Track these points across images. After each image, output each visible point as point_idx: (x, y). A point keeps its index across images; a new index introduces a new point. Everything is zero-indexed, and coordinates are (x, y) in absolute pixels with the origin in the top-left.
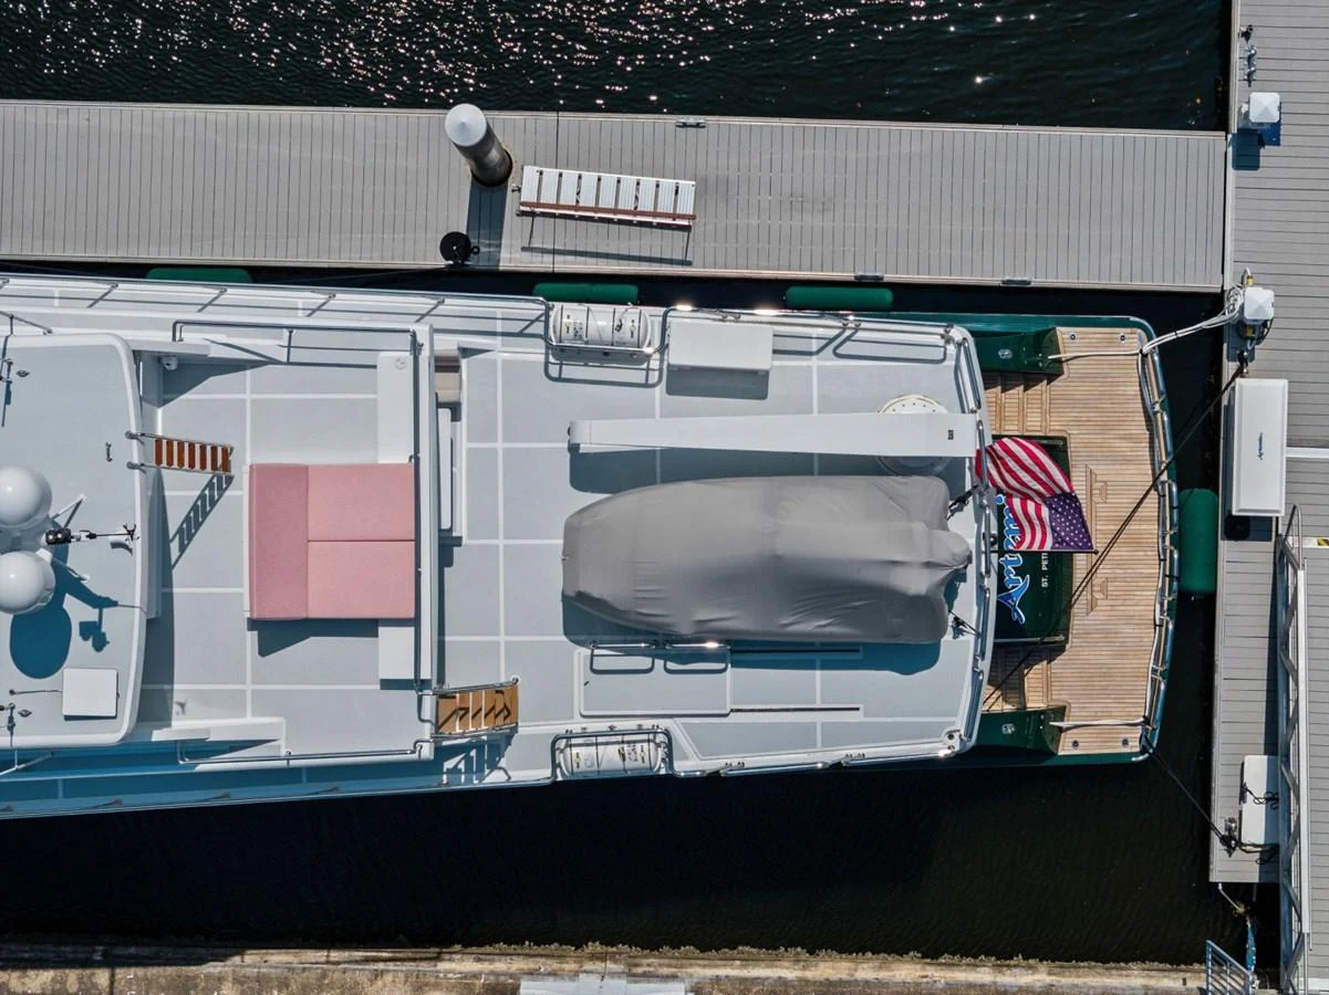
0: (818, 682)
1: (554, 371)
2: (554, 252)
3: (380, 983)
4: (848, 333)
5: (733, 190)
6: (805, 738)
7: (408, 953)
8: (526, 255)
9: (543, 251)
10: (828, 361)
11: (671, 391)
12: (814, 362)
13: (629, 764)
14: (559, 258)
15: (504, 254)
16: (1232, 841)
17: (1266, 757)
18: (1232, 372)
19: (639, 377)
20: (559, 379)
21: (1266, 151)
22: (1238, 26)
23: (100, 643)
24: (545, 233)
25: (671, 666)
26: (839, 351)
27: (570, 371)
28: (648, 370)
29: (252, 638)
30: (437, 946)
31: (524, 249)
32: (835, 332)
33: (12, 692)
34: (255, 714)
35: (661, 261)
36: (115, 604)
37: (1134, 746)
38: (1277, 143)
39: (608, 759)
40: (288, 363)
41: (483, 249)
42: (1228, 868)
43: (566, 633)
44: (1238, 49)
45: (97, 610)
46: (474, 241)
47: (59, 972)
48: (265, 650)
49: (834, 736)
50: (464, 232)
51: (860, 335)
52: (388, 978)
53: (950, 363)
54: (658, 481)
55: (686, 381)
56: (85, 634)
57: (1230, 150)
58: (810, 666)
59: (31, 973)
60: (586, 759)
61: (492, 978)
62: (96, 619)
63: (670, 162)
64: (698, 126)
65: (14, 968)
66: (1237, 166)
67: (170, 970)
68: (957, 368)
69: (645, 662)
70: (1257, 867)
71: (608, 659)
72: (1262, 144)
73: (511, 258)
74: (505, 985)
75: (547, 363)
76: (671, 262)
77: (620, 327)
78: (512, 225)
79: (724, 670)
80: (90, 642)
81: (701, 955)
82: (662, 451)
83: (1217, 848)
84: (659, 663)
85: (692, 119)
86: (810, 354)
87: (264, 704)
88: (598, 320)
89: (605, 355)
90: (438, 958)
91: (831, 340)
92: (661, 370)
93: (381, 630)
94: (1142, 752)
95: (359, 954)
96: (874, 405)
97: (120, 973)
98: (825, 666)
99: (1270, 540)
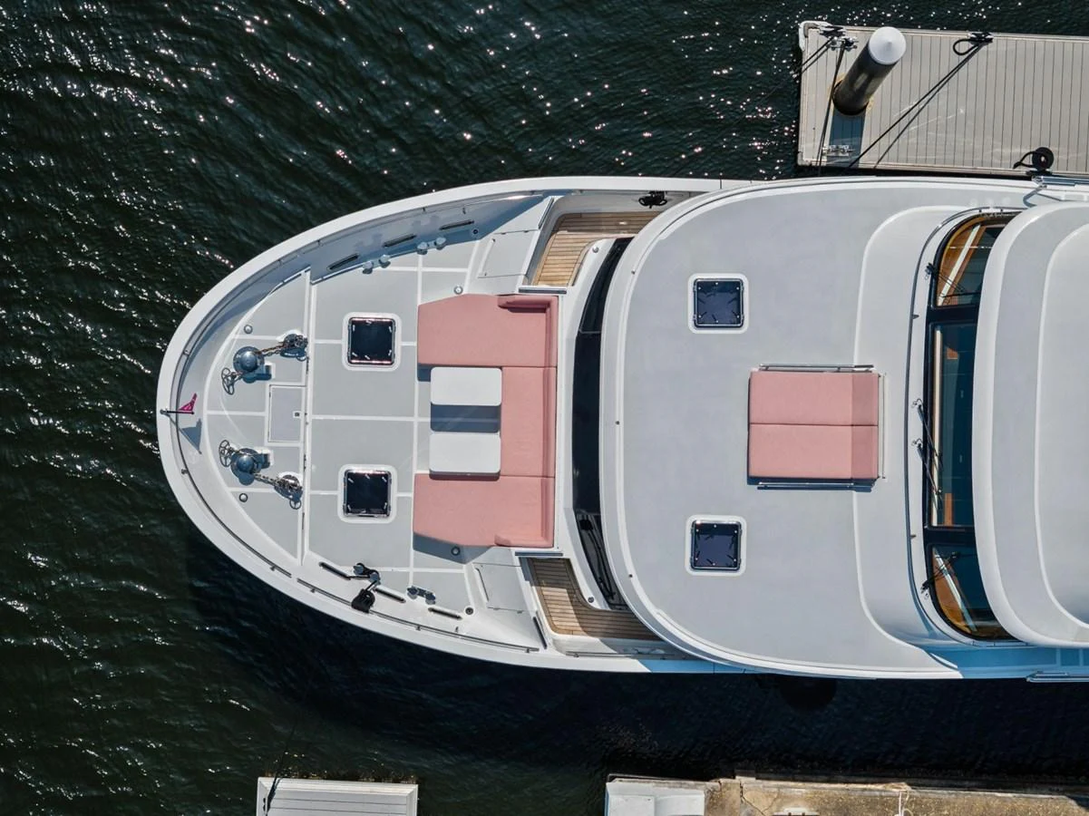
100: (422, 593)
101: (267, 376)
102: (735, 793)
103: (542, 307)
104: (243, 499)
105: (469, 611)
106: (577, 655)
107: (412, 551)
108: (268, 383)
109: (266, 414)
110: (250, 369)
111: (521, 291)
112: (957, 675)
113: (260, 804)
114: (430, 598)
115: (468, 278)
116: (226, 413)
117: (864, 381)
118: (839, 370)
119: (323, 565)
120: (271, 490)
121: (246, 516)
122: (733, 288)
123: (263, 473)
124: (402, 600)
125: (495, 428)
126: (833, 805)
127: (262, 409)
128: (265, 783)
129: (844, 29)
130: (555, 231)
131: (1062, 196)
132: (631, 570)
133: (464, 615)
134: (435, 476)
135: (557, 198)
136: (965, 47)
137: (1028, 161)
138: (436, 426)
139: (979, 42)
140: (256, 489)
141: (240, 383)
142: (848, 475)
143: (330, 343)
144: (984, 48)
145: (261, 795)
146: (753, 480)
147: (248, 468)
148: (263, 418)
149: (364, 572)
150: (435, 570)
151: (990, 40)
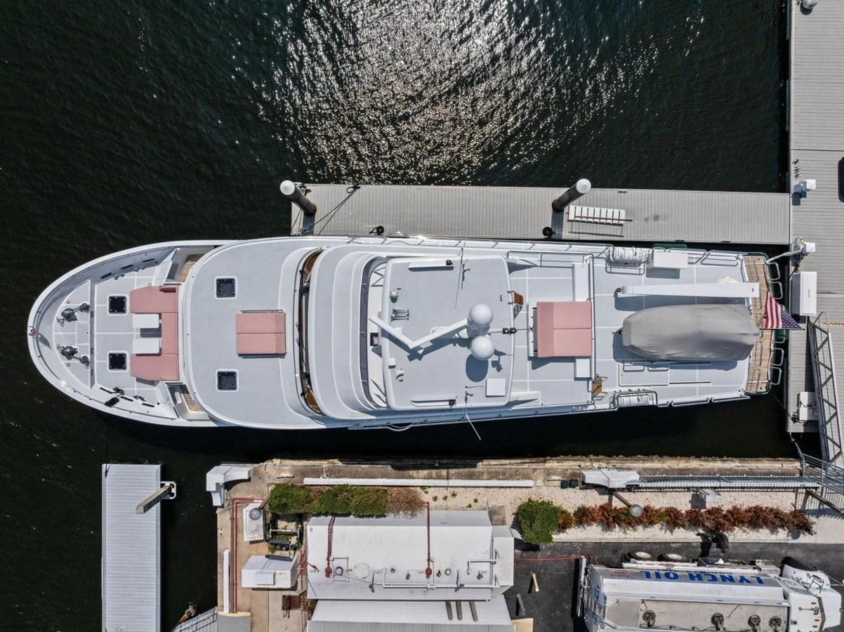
0: (697, 374)
1: (609, 270)
2: (579, 233)
3: (535, 473)
4: (705, 256)
5: (636, 213)
6: (693, 392)
7: (534, 460)
8: (570, 234)
9: (576, 233)
10: (699, 266)
11: (648, 276)
12: (694, 266)
13: (640, 402)
14: (581, 235)
15: (563, 234)
16: (795, 419)
17: (807, 393)
18: (793, 270)
19: (637, 272)
20: (611, 273)
21: (802, 199)
22: (793, 159)
23: (499, 368)
24: (576, 227)
25: (650, 369)
26: (703, 262)
27: (614, 270)
28: (640, 269)
29: (529, 363)
30: (542, 457)
31: (570, 232)
32: (700, 256)
33: (466, 387)
34: (531, 390)
35: (614, 236)
36: (505, 354)
37: (764, 390)
38: (805, 197)
39: (633, 401)
40: (541, 266)
41: (557, 232)
42: (793, 428)
43: (614, 358)
44: (793, 167)
45: (498, 357)
46: (553, 230)
47: (430, 471)
48: (534, 368)
49: (702, 392)
50: (550, 227)
51: (709, 257)
52: (538, 471)
53: (739, 266)
54: (644, 307)
55: (654, 273)
56: (493, 366)
57: (791, 199)
58: (695, 368)
59: (420, 471)
60: (625, 401)
61: (572, 471)
62: (497, 359)
63: (616, 203)
64: (625, 192)
65: (415, 469)
66: (794, 204)
67: (466, 470)
68: (742, 268)
69: (641, 368)
70: (803, 428)
71: (629, 367)
72: (801, 197)
73: (565, 235)
74: (577, 473)
75: (606, 267)
76: (617, 236)
77: (636, 254)
78: (566, 225)
79: (667, 370)
80: (495, 368)
81: (625, 458)
82: (646, 297)
83: (790, 422)
84: (646, 368)
85: (623, 190)
86: (693, 263)
87: (533, 387)
88: (628, 252)
89: (626, 263)
90: (545, 462)
91: (700, 259)
92: (644, 269)
93: (577, 360)
94: (767, 391)
95: (519, 461)
96: (714, 280)
97: (450, 471)
98: (700, 368)
99: (805, 323)
100: (140, 398)
101: (76, 319)
102: (263, 469)
103: (173, 290)
104: (68, 365)
105: (158, 404)
106: (191, 420)
107: (136, 382)
108: (76, 322)
109: (76, 333)
110: (69, 316)
111: (165, 284)
112: (324, 427)
113: (103, 474)
114: (142, 399)
115: (153, 280)
116: (61, 333)
117: (279, 315)
118: (272, 311)
119: (101, 388)
120: (79, 362)
121: (69, 371)
122: (231, 281)
123: (75, 355)
124: (132, 400)
125: (160, 336)
126: (299, 473)
127: (74, 332)
128: (104, 465)
129: (306, 185)
130: (186, 261)
131: (363, 242)
132: (195, 391)
133: (156, 405)
134: (138, 355)
135: (178, 249)
136: (351, 190)
137: (375, 231)
138: (142, 336)
139: (356, 188)
140: (73, 361)
141: (66, 322)
142: (274, 352)
143: (102, 305)
144: (358, 191)
145: (104, 471)
146: (240, 355)
147: (69, 353)
148: (74, 335)
149: (117, 390)
150: (144, 389)
151: (359, 187)
